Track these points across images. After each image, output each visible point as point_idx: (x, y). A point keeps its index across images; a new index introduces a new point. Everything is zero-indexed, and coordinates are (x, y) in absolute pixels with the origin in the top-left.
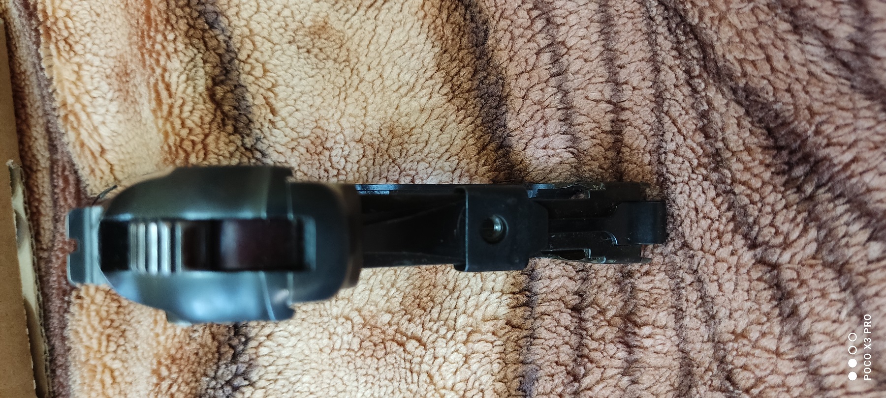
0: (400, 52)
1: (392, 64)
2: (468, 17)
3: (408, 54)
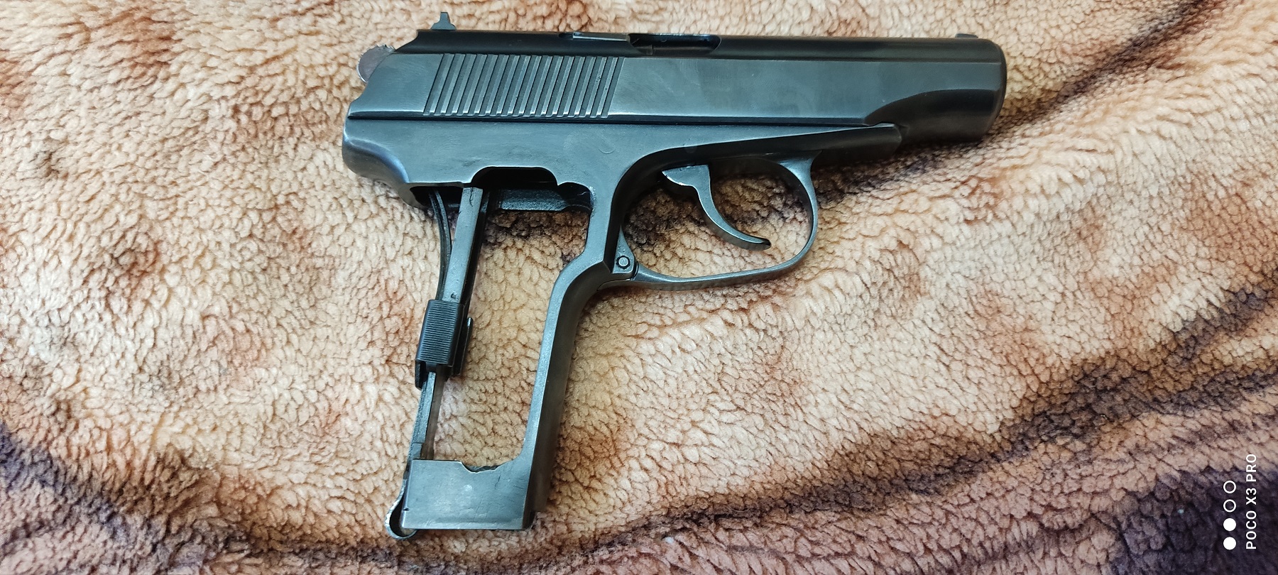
0: (888, 389)
1: (874, 380)
3: (885, 399)
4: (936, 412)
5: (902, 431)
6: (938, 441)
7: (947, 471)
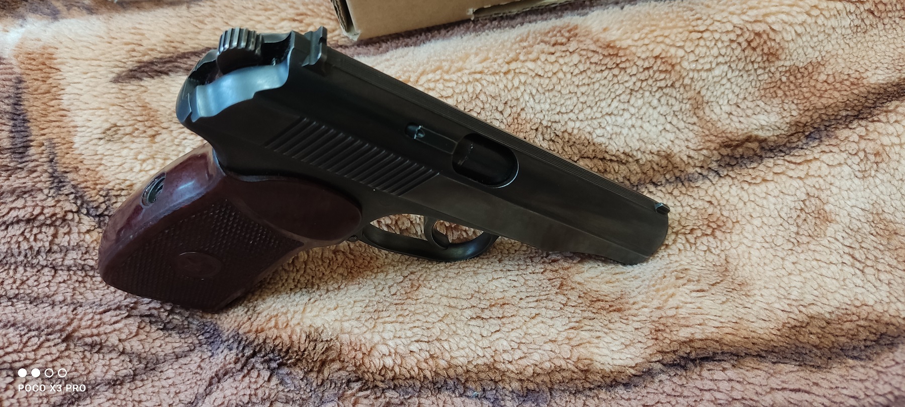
0: (816, 286)
1: (803, 280)
2: (868, 343)
3: (816, 293)
4: (858, 303)
5: (833, 316)
6: (862, 323)
7: (874, 343)
